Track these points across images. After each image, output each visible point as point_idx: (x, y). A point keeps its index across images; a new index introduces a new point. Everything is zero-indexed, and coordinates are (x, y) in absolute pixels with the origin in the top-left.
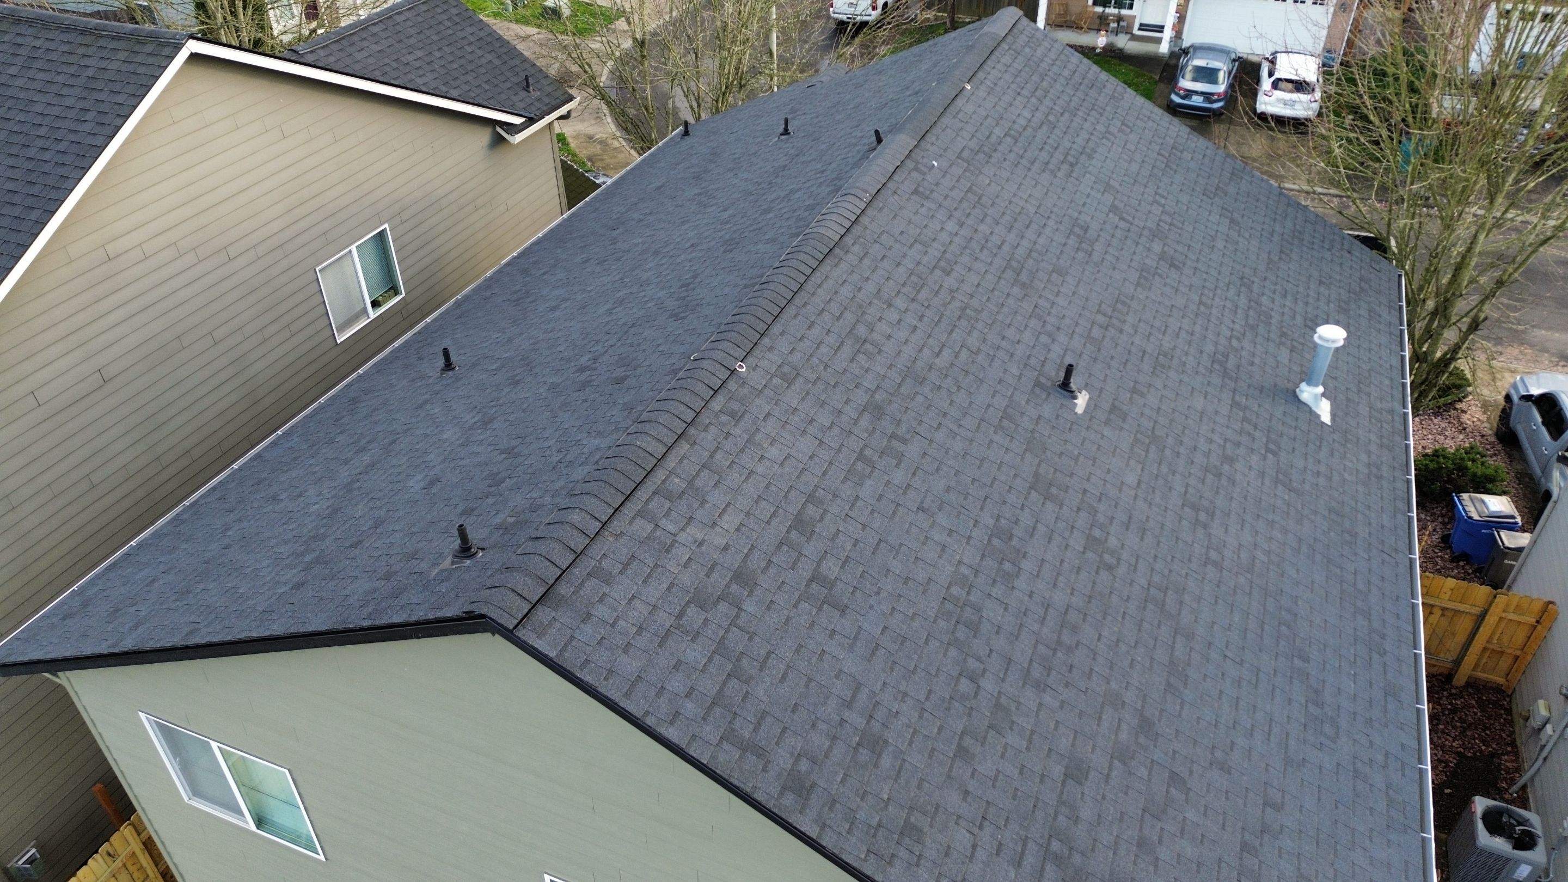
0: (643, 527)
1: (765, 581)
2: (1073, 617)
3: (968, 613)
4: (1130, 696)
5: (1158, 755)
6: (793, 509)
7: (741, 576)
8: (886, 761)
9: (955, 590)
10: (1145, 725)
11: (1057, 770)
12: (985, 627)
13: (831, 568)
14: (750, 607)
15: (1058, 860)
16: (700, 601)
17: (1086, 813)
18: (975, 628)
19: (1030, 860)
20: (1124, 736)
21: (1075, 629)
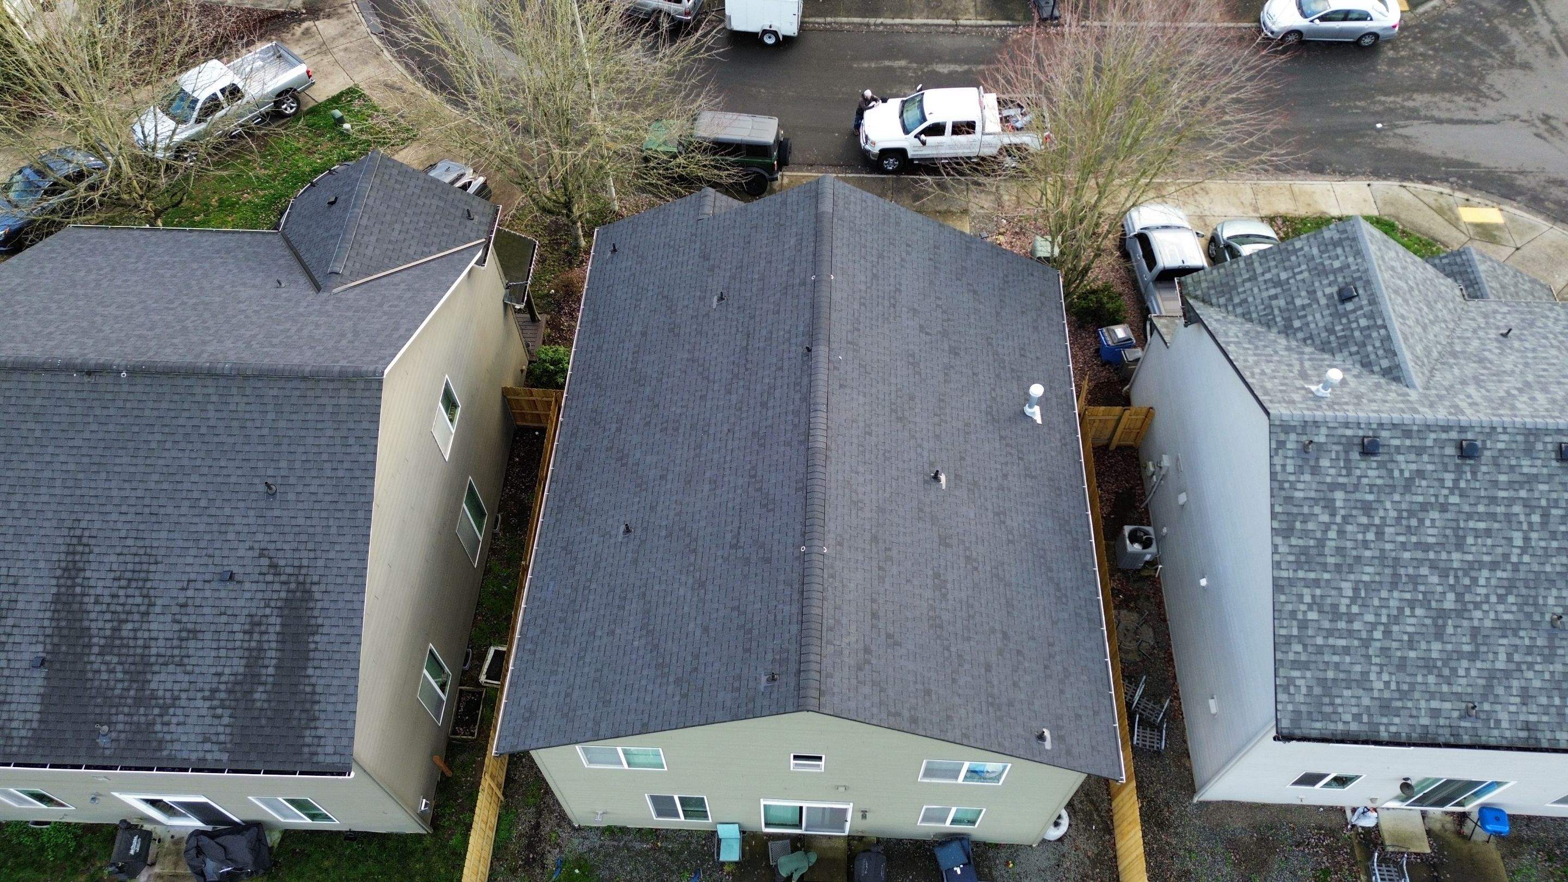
0: (830, 648)
1: (873, 647)
2: (971, 601)
3: (938, 621)
4: (998, 626)
5: (1011, 646)
6: (869, 610)
7: (867, 650)
8: (934, 696)
9: (931, 613)
10: (1005, 636)
11: (983, 670)
12: (945, 624)
13: (891, 630)
14: (874, 661)
15: (992, 704)
16: (860, 669)
17: (995, 682)
18: (941, 627)
19: (984, 709)
20: (999, 644)
21: (972, 606)
